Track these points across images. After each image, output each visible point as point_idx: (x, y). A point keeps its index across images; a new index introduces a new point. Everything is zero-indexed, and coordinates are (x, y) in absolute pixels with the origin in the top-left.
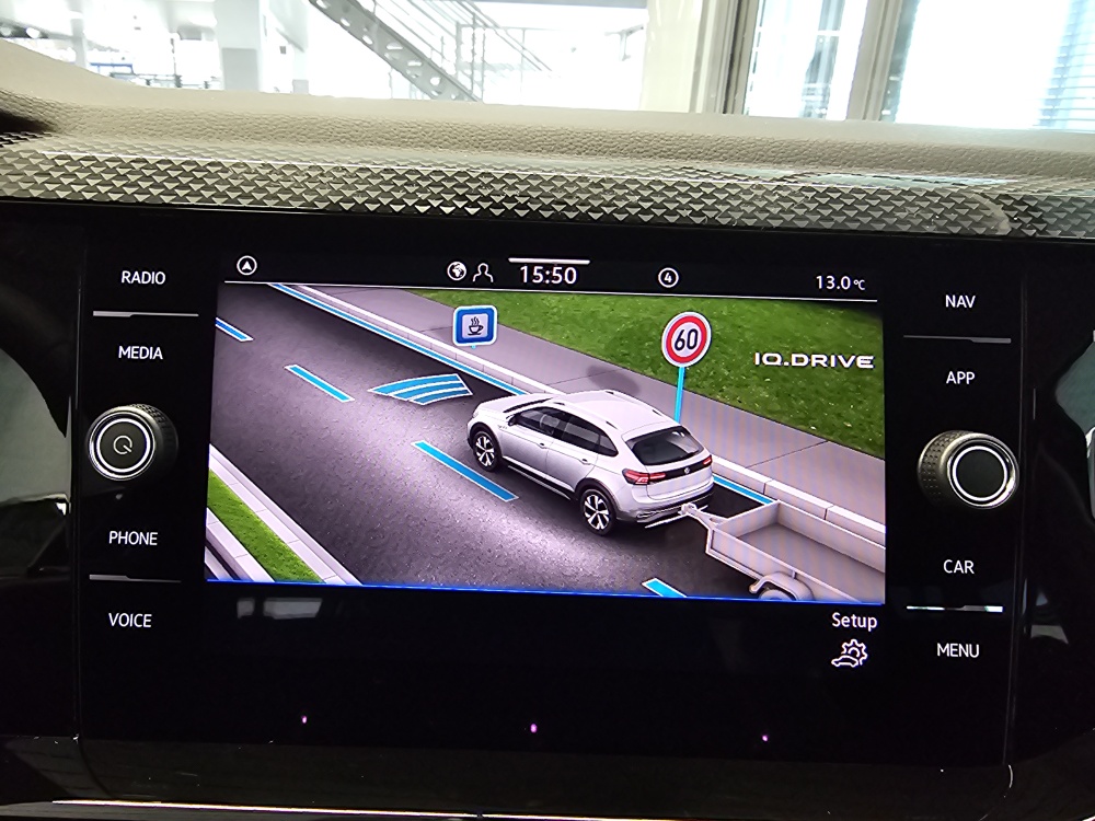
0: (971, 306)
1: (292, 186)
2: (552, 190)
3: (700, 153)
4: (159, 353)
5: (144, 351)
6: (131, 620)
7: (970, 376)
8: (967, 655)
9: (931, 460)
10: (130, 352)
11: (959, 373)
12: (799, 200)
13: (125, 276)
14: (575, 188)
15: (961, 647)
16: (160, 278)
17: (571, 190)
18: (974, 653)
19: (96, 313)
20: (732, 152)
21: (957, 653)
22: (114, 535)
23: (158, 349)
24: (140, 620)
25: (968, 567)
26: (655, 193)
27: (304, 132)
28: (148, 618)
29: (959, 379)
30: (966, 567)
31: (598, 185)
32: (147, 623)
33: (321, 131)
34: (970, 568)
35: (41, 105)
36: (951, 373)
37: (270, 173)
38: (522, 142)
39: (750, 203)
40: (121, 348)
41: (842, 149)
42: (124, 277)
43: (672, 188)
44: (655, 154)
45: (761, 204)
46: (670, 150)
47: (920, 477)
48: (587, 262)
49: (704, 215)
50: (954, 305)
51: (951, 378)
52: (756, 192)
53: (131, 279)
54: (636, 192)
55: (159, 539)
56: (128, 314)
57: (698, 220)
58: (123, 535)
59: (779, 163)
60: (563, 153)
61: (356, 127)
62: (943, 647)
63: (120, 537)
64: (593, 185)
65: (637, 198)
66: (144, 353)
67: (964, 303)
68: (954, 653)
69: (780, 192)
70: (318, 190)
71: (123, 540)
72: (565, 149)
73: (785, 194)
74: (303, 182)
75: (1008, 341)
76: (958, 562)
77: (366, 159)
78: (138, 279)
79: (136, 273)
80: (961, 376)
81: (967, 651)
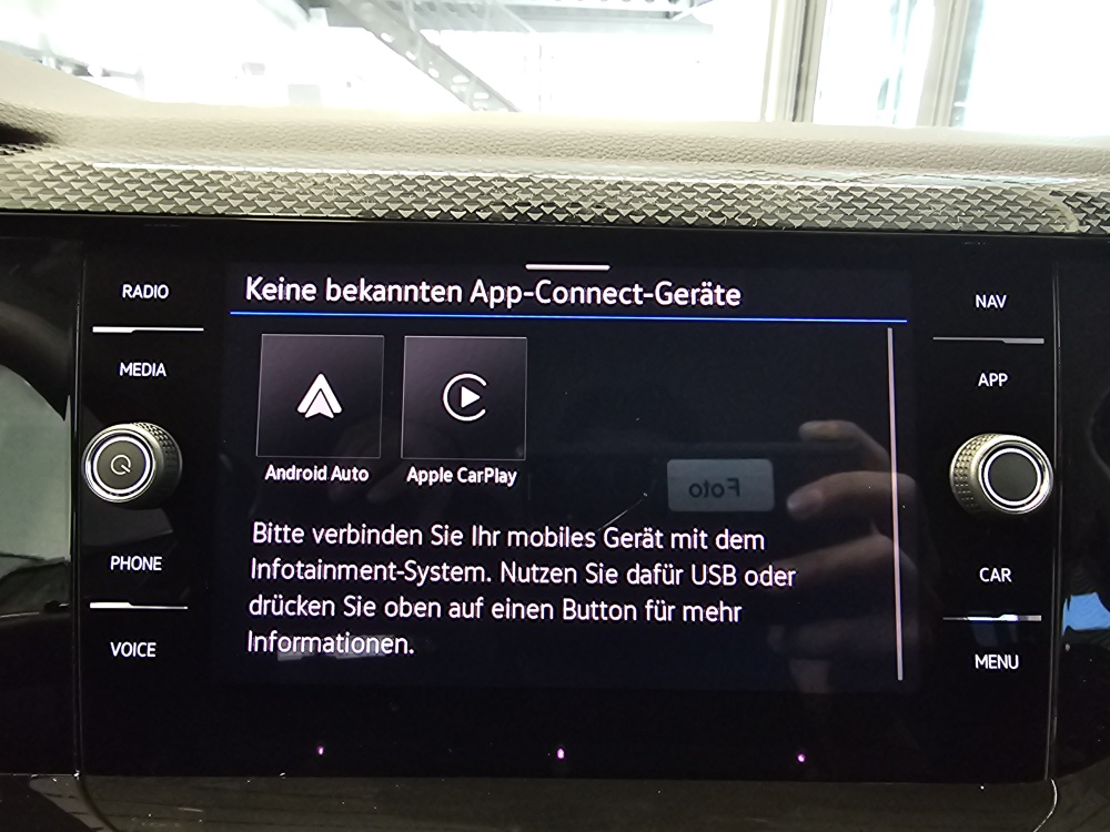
0: (1002, 306)
1: (297, 193)
2: (566, 193)
3: (723, 155)
4: (162, 370)
5: (147, 368)
6: (135, 649)
7: (1003, 377)
8: (1006, 667)
9: (963, 465)
10: (132, 369)
11: (991, 375)
12: (821, 199)
13: (127, 290)
14: (591, 191)
15: (999, 658)
16: (163, 292)
17: (586, 193)
18: (1013, 664)
19: (96, 330)
20: (756, 154)
21: (996, 664)
22: (116, 560)
23: (161, 365)
24: (144, 650)
25: (1006, 574)
26: (673, 194)
27: (316, 140)
28: (152, 647)
29: (992, 381)
30: (1003, 575)
31: (614, 188)
32: (151, 652)
33: (333, 139)
34: (1007, 575)
35: (40, 115)
36: (983, 375)
37: (275, 180)
38: (541, 146)
39: (771, 203)
40: (122, 365)
41: (870, 149)
42: (125, 291)
43: (691, 190)
44: (678, 157)
45: (782, 204)
46: (693, 153)
47: (952, 483)
48: (606, 267)
49: (724, 215)
50: (984, 305)
51: (983, 380)
52: (778, 192)
53: (132, 293)
54: (653, 194)
55: (164, 564)
56: (129, 330)
57: (717, 221)
58: (126, 560)
59: (806, 164)
60: (582, 157)
61: (370, 134)
62: (982, 658)
63: (123, 563)
64: (610, 187)
65: (655, 199)
66: (147, 371)
67: (995, 303)
68: (993, 664)
69: (802, 191)
70: (324, 196)
71: (125, 566)
72: (585, 153)
73: (807, 193)
74: (308, 189)
75: (1041, 341)
76: (995, 570)
77: (376, 165)
78: (140, 294)
79: (138, 287)
80: (994, 377)
81: (1006, 662)
